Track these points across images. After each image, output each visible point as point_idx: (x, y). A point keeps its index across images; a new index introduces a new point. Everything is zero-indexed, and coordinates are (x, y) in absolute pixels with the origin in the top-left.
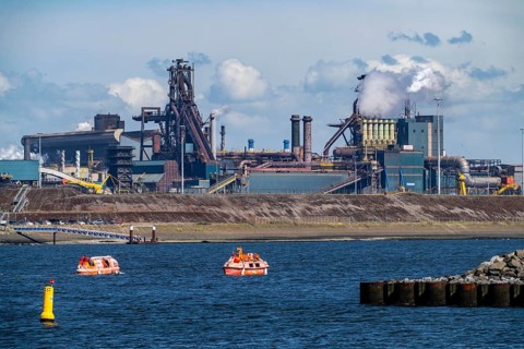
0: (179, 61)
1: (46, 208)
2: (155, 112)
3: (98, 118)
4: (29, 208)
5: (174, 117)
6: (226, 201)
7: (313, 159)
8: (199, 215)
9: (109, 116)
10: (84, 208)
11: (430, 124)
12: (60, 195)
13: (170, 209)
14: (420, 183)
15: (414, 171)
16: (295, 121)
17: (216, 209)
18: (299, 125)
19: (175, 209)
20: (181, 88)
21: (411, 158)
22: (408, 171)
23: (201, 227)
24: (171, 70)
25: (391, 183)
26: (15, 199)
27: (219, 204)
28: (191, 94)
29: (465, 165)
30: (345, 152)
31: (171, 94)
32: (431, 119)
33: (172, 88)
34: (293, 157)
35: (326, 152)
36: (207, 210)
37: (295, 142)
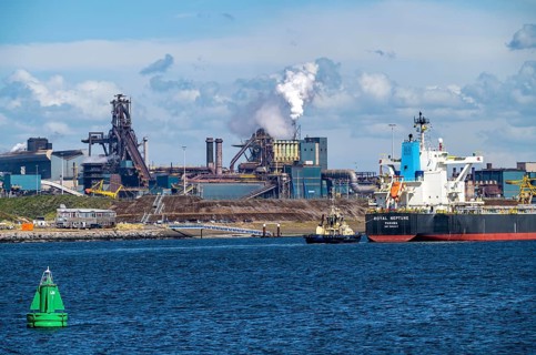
0: (120, 96)
1: (180, 210)
2: (99, 136)
3: (30, 141)
4: (166, 210)
5: (116, 140)
6: (307, 205)
7: (224, 172)
8: (292, 215)
9: (39, 140)
10: (208, 211)
11: (317, 145)
12: (188, 201)
13: (271, 211)
14: (318, 190)
15: (314, 181)
16: (209, 143)
17: (302, 211)
18: (212, 146)
19: (274, 211)
20: (121, 117)
21: (312, 171)
22: (310, 181)
23: (299, 225)
24: (113, 102)
25: (298, 191)
26: (154, 204)
27: (303, 207)
28: (129, 123)
29: (354, 177)
30: (247, 167)
31: (114, 122)
32: (317, 140)
33: (114, 117)
34: (210, 171)
35: (232, 167)
36: (297, 211)
37: (209, 159)
